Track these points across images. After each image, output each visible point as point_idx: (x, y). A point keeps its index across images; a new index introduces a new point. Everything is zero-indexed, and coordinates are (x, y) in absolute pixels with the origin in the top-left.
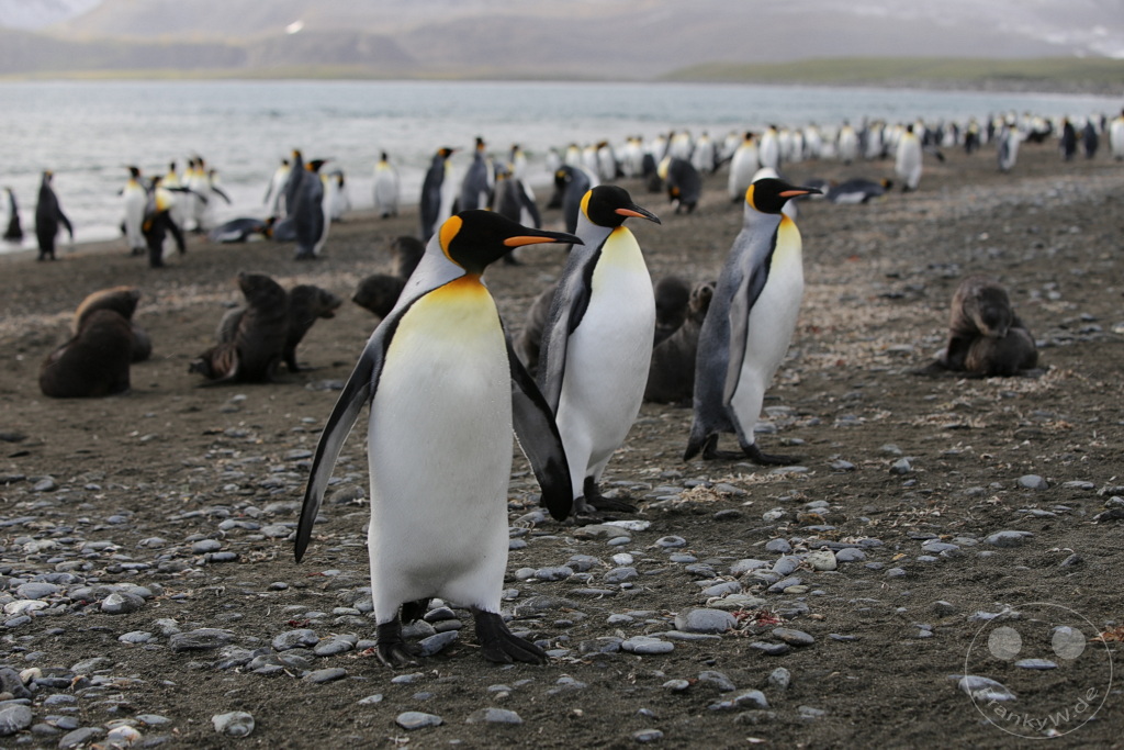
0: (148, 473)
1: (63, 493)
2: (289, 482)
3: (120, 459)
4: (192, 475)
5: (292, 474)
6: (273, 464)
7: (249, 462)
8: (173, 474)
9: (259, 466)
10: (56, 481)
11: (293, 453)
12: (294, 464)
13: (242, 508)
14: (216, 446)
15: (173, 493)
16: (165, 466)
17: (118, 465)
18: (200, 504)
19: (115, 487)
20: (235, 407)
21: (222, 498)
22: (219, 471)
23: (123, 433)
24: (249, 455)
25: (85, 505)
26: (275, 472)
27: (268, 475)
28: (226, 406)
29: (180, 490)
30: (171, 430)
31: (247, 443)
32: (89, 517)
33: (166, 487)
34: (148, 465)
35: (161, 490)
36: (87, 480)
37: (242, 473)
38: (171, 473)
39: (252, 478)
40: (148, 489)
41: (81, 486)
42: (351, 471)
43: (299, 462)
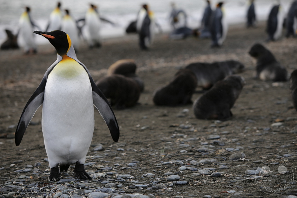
0: (145, 144)
1: (107, 152)
2: (210, 150)
3: (132, 137)
4: (165, 145)
5: (211, 146)
6: (202, 141)
7: (191, 140)
8: (156, 145)
9: (196, 142)
10: (104, 146)
11: (211, 136)
12: (212, 141)
13: (189, 161)
14: (176, 132)
15: (157, 153)
16: (153, 141)
17: (132, 140)
18: (170, 159)
19: (130, 150)
20: (183, 115)
21: (180, 156)
22: (177, 144)
23: (133, 125)
24: (191, 137)
25: (117, 158)
26: (203, 145)
27: (200, 146)
28: (179, 114)
29: (160, 152)
30: (155, 124)
31: (190, 131)
32: (119, 163)
33: (154, 150)
34: (145, 140)
35: (151, 152)
36: (118, 146)
37: (188, 145)
38: (156, 144)
39: (193, 147)
40: (145, 151)
41: (115, 149)
42: (239, 145)
43: (214, 141)
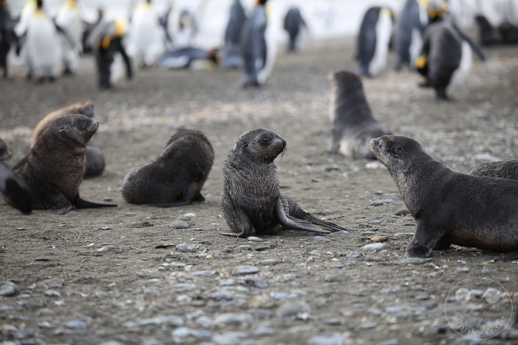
0: (104, 282)
1: (24, 298)
2: (238, 295)
3: (78, 268)
4: (146, 286)
5: (240, 288)
6: (222, 278)
7: (199, 276)
8: (126, 285)
9: (209, 280)
10: (17, 287)
11: (241, 269)
12: (242, 279)
13: (194, 319)
14: (168, 260)
15: (129, 301)
16: (121, 276)
17: (77, 274)
18: (155, 313)
19: (73, 295)
20: (185, 224)
21: (175, 308)
22: (171, 282)
23: (80, 244)
24: (198, 269)
25: (46, 310)
26: (224, 285)
27: (218, 288)
28: (177, 223)
29: (135, 299)
30: (125, 243)
31: (197, 257)
32: (49, 322)
33: (122, 296)
34: (105, 275)
35: (117, 298)
36: (47, 287)
37: (194, 286)
38: (127, 283)
39: (203, 291)
40: (105, 297)
41: (41, 292)
42: (296, 287)
43: (247, 277)
